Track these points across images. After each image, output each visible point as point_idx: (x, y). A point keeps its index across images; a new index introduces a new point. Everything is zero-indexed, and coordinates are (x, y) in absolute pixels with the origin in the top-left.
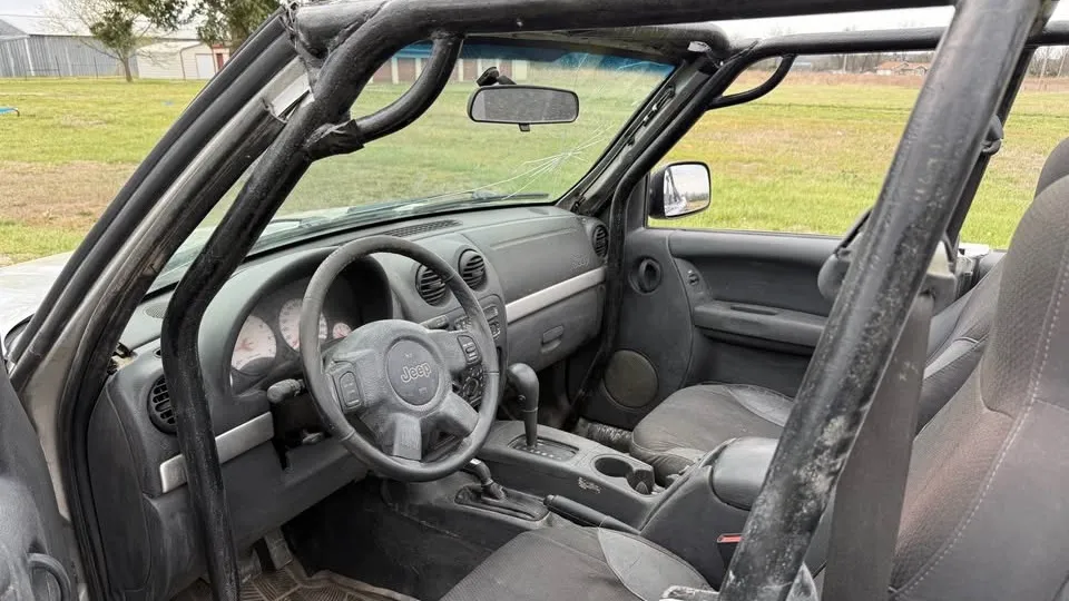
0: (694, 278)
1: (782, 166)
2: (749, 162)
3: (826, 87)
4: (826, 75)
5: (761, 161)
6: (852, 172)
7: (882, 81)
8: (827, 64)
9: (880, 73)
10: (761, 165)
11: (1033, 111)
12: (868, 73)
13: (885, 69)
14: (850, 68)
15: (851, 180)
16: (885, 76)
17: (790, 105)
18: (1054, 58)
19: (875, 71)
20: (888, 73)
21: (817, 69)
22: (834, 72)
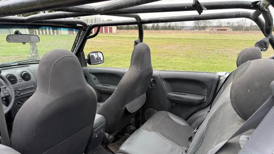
0: (94, 78)
1: (172, 54)
2: (164, 53)
3: (191, 34)
4: (193, 31)
5: (168, 53)
6: (189, 55)
7: (206, 32)
8: (193, 28)
9: (206, 30)
10: (167, 54)
11: (240, 39)
12: (203, 31)
13: (207, 29)
14: (199, 29)
15: (188, 57)
16: (207, 31)
17: (180, 39)
18: (248, 26)
19: (205, 30)
20: (208, 30)
21: (191, 30)
22: (195, 30)
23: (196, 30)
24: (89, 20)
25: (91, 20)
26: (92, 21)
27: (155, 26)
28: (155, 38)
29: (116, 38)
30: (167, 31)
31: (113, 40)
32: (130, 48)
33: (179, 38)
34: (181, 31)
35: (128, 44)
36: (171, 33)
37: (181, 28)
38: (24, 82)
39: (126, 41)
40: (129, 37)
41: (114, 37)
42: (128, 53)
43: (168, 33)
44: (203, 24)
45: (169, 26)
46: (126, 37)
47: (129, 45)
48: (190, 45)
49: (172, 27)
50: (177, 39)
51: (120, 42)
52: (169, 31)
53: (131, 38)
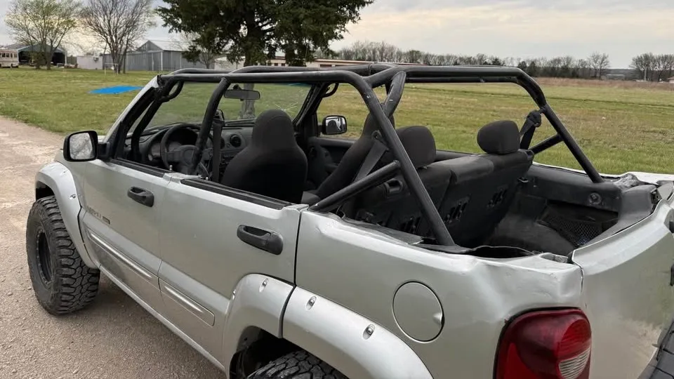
8: (632, 76)
12: (661, 82)
19: (668, 81)
21: (626, 79)
22: (638, 81)
23: (642, 81)
24: (369, 51)
25: (371, 52)
26: (374, 52)
27: (526, 67)
28: (516, 95)
29: (421, 92)
30: (556, 79)
31: (411, 96)
32: (445, 113)
33: (583, 97)
34: (596, 81)
35: (444, 105)
36: (567, 85)
37: (598, 75)
38: (232, 147)
39: (441, 99)
40: (452, 91)
41: (418, 89)
42: (435, 125)
43: (559, 86)
44: (662, 66)
45: (563, 68)
46: (444, 90)
47: (448, 107)
48: (604, 118)
49: (571, 71)
50: (575, 100)
51: (427, 100)
52: (561, 80)
53: (457, 91)
